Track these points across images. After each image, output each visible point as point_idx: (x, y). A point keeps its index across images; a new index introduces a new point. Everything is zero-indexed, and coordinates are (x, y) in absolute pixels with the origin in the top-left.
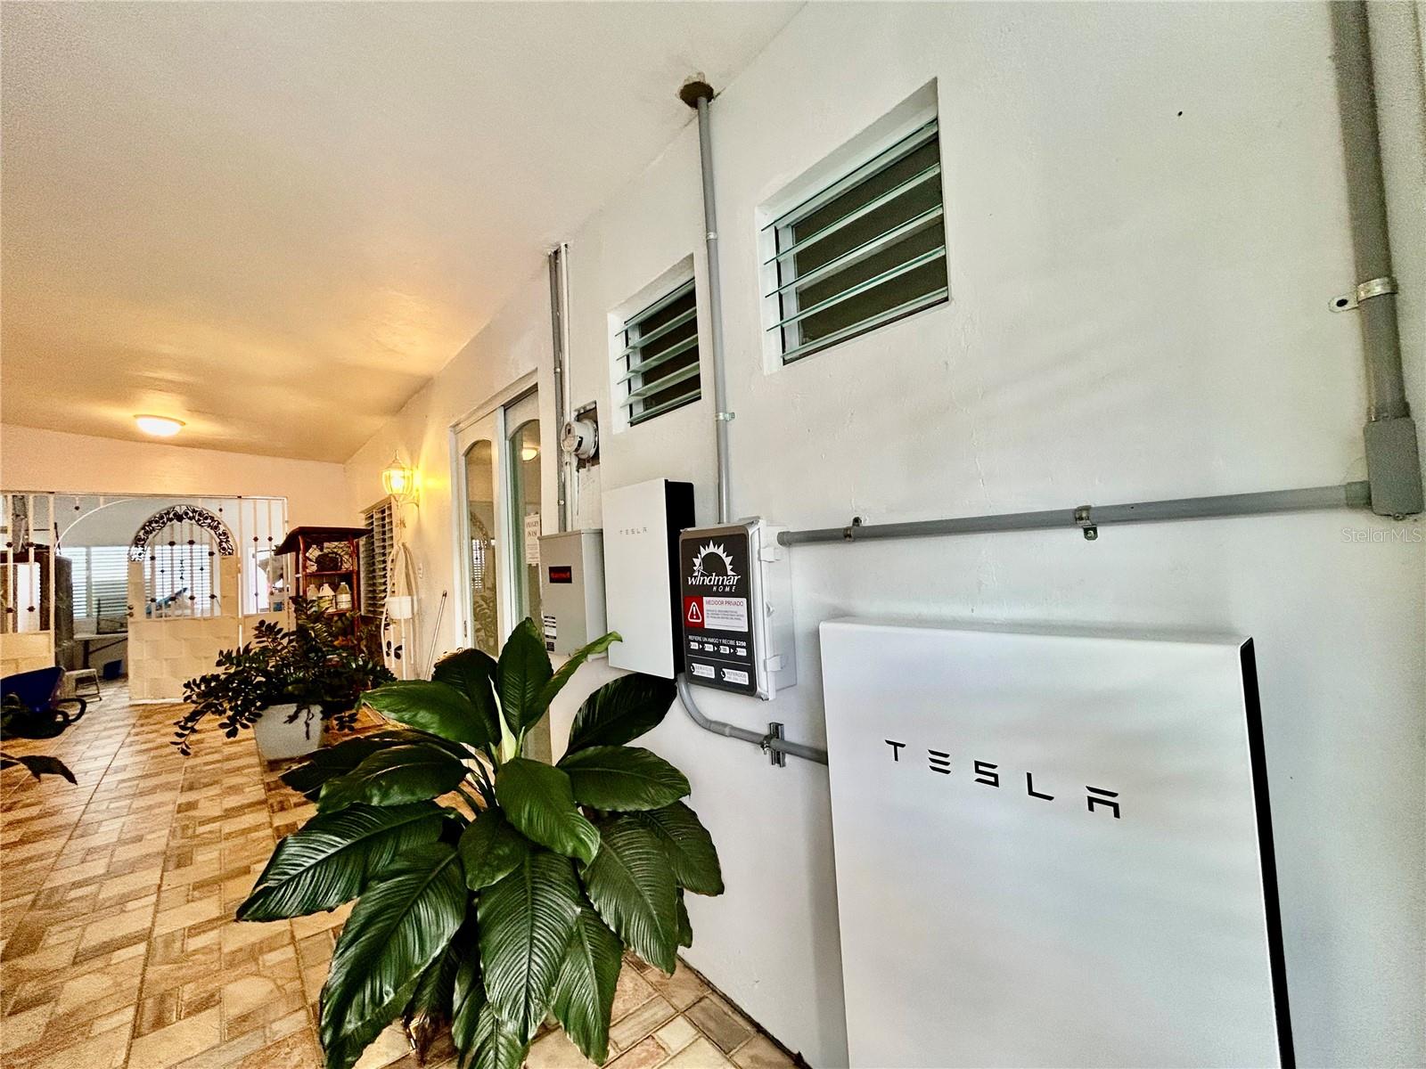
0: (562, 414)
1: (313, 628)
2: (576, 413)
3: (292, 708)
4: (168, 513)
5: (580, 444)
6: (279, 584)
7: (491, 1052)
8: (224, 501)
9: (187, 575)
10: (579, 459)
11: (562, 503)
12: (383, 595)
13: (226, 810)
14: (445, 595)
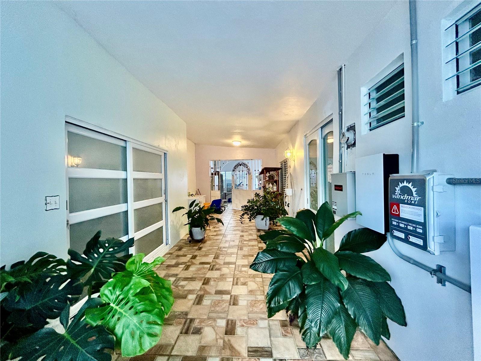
0: (342, 129)
1: (267, 196)
2: (347, 128)
3: (262, 216)
4: (238, 164)
5: (348, 140)
6: (260, 182)
7: (309, 333)
8: (249, 161)
9: (242, 179)
10: (348, 145)
11: (341, 161)
12: (285, 187)
13: (249, 239)
14: (302, 190)
